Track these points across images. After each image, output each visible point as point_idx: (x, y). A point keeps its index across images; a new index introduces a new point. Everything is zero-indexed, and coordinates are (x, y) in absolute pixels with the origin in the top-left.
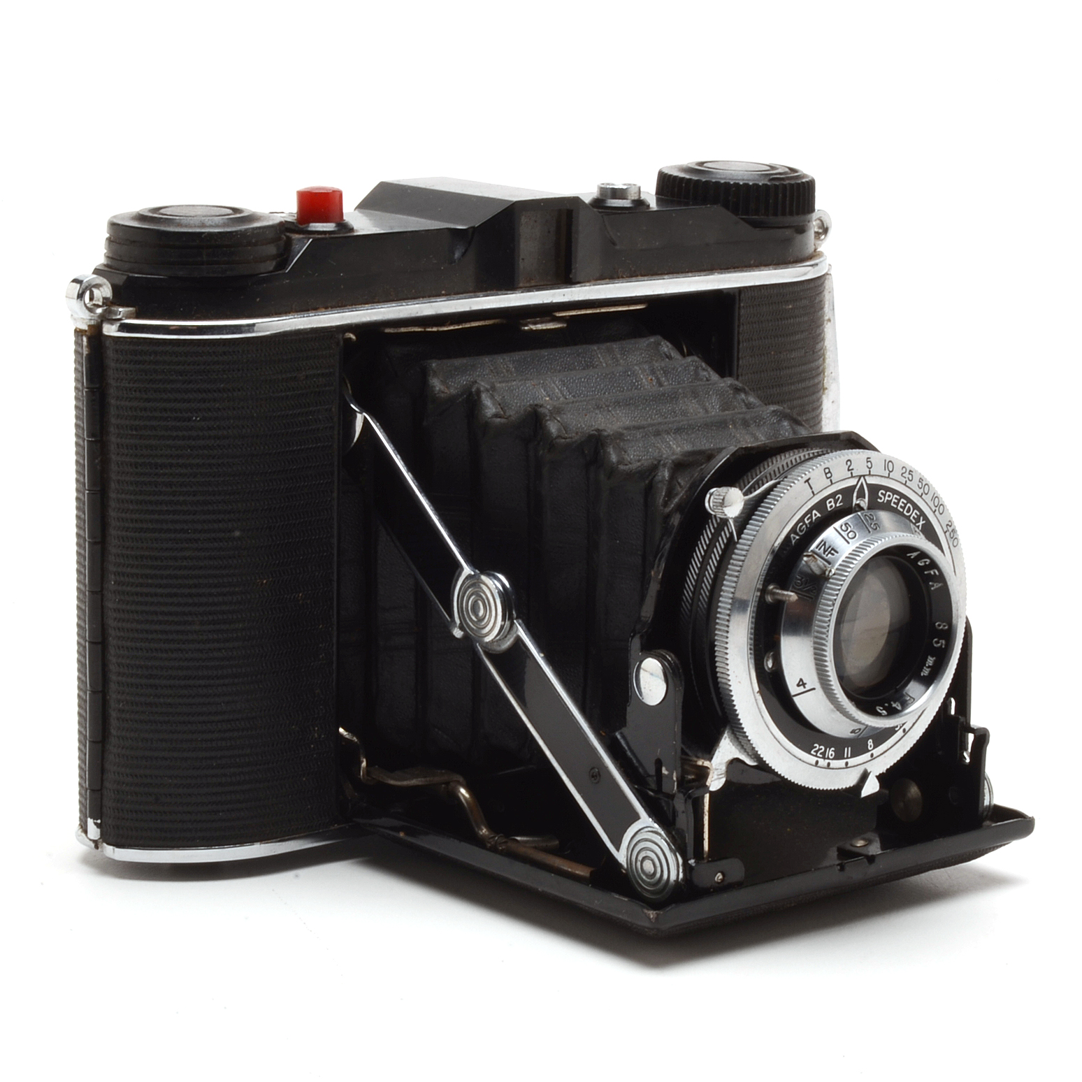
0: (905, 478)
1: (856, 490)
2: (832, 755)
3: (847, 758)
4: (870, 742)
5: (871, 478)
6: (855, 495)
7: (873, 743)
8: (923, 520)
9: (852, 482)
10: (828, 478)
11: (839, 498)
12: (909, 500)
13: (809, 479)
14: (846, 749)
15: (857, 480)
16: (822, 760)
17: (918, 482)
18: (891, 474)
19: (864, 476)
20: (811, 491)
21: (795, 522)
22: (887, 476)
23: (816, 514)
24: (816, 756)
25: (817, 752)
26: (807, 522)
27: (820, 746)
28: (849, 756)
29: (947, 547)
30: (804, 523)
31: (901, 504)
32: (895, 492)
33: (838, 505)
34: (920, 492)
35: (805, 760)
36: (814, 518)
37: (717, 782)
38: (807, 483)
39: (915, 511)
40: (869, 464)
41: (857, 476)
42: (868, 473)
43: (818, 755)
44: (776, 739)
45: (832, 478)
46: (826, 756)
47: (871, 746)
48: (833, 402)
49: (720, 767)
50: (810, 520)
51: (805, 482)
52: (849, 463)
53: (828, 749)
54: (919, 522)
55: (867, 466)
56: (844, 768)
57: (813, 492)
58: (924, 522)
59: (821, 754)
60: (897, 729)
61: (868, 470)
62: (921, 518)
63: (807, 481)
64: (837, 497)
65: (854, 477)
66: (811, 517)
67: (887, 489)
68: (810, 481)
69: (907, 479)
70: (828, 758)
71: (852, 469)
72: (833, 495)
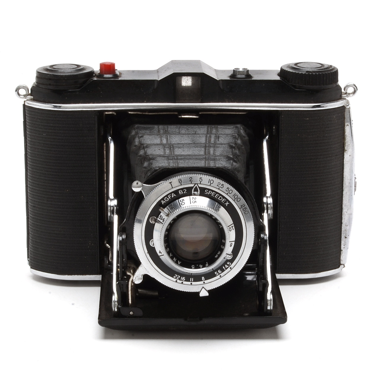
0: (219, 187)
1: (194, 188)
2: (184, 279)
3: (192, 281)
4: (203, 278)
5: (201, 185)
6: (193, 190)
7: (204, 278)
8: (228, 203)
9: (192, 185)
10: (179, 183)
11: (185, 190)
12: (220, 195)
13: (171, 182)
14: (191, 279)
15: (194, 185)
16: (179, 281)
17: (226, 189)
18: (211, 184)
19: (197, 184)
20: (171, 186)
21: (163, 196)
22: (209, 185)
23: (173, 195)
24: (176, 279)
25: (176, 277)
26: (169, 197)
27: (178, 275)
28: (193, 281)
29: (241, 213)
30: (168, 197)
31: (216, 196)
32: (213, 191)
33: (184, 193)
34: (227, 192)
35: (171, 279)
36: (173, 196)
37: (137, 281)
38: (170, 184)
39: (224, 199)
40: (201, 180)
41: (194, 184)
42: (199, 183)
43: (177, 278)
44: (156, 270)
45: (182, 183)
46: (181, 279)
47: (203, 279)
48: (350, 156)
49: (139, 276)
50: (170, 197)
51: (169, 183)
52: (191, 178)
53: (182, 277)
54: (226, 203)
55: (200, 181)
56: (190, 285)
57: (172, 187)
58: (229, 203)
59: (178, 278)
60: (216, 275)
61: (200, 182)
62: (227, 202)
63: (170, 183)
64: (184, 190)
65: (193, 184)
66: (171, 196)
67: (209, 190)
68: (172, 183)
69: (220, 187)
70: (182, 280)
71: (192, 181)
72: (182, 189)
